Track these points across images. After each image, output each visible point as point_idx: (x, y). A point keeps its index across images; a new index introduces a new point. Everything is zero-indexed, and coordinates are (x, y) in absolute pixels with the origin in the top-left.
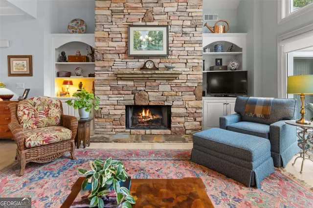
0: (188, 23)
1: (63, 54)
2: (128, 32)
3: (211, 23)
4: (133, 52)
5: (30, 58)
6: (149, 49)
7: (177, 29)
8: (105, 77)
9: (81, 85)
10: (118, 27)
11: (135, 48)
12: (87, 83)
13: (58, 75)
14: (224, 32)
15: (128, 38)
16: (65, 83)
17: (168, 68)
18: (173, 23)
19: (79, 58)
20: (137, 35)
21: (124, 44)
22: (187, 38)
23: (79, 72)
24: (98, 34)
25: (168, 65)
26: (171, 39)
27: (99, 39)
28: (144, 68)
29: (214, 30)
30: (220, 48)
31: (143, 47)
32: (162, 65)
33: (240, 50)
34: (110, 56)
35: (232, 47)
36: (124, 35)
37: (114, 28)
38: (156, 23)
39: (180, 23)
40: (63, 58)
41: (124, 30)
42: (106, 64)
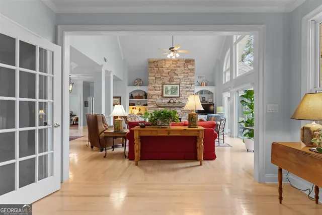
0: (189, 83)
1: (132, 95)
2: (163, 87)
3: (200, 81)
4: (165, 95)
5: (120, 97)
6: (171, 94)
7: (183, 85)
8: (153, 106)
9: (140, 110)
10: (158, 84)
11: (166, 94)
12: (143, 109)
13: (130, 105)
14: (206, 86)
15: (163, 89)
16: (133, 108)
17: (180, 102)
18: (182, 83)
19: (140, 97)
20: (167, 88)
21: (161, 92)
22: (188, 89)
23: (139, 103)
24: (150, 87)
25: (180, 101)
26: (181, 90)
27: (150, 90)
28: (169, 102)
29: (201, 85)
30: (204, 93)
31: (169, 93)
32: (177, 101)
33: (213, 93)
34: (155, 97)
35: (209, 93)
36: (161, 88)
37: (157, 85)
38: (174, 83)
39: (185, 83)
40: (131, 97)
41: (161, 86)
42: (153, 100)
